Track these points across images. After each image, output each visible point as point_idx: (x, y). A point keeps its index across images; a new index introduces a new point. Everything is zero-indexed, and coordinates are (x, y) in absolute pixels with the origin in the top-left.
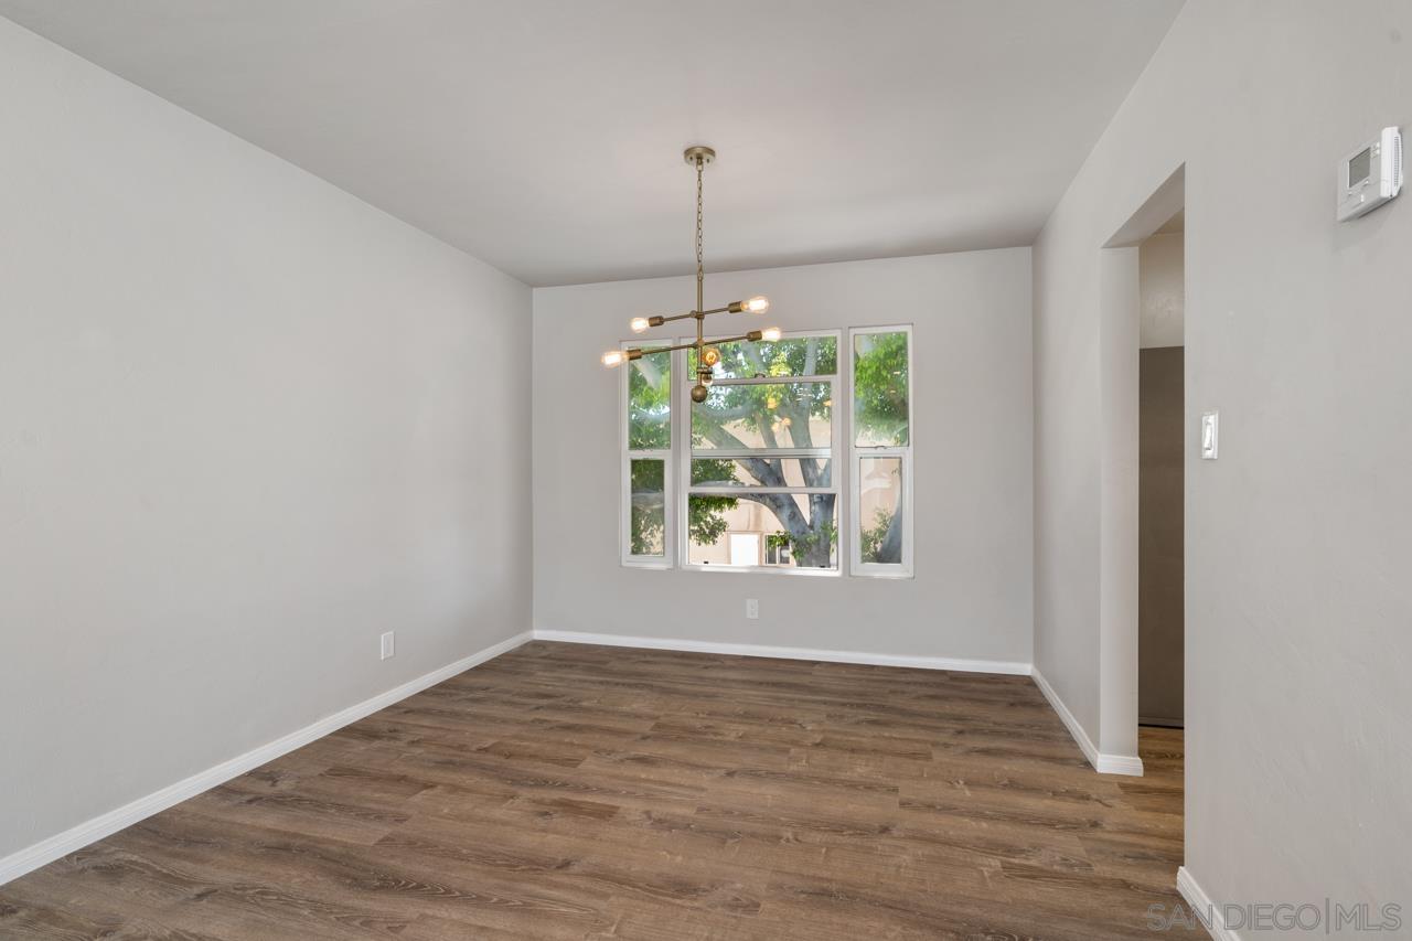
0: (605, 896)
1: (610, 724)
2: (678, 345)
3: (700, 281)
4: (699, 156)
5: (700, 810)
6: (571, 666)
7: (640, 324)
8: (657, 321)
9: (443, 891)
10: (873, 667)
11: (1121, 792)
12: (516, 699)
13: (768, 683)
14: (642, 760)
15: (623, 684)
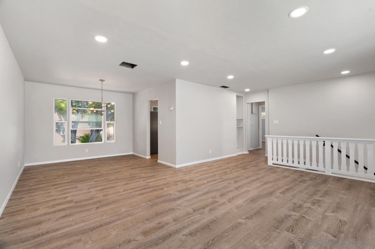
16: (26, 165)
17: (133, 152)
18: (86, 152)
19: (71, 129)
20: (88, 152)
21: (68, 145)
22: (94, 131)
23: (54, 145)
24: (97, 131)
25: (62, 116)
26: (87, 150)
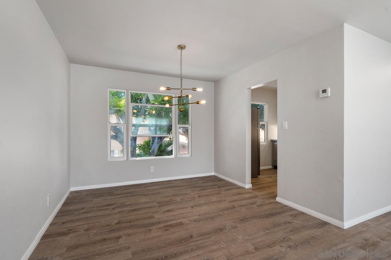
0: (210, 238)
1: (145, 206)
2: (176, 96)
3: (181, 80)
4: (181, 47)
5: (199, 216)
6: (102, 196)
7: (163, 89)
8: (168, 89)
9: (174, 255)
10: (184, 179)
11: (253, 190)
12: (100, 208)
13: (167, 187)
14: (168, 211)
15: (130, 196)
16: (73, 189)
17: (215, 172)
18: (151, 171)
19: (131, 135)
20: (153, 171)
21: (127, 160)
22: (157, 138)
23: (109, 160)
24: (160, 138)
25: (121, 119)
26: (152, 169)
